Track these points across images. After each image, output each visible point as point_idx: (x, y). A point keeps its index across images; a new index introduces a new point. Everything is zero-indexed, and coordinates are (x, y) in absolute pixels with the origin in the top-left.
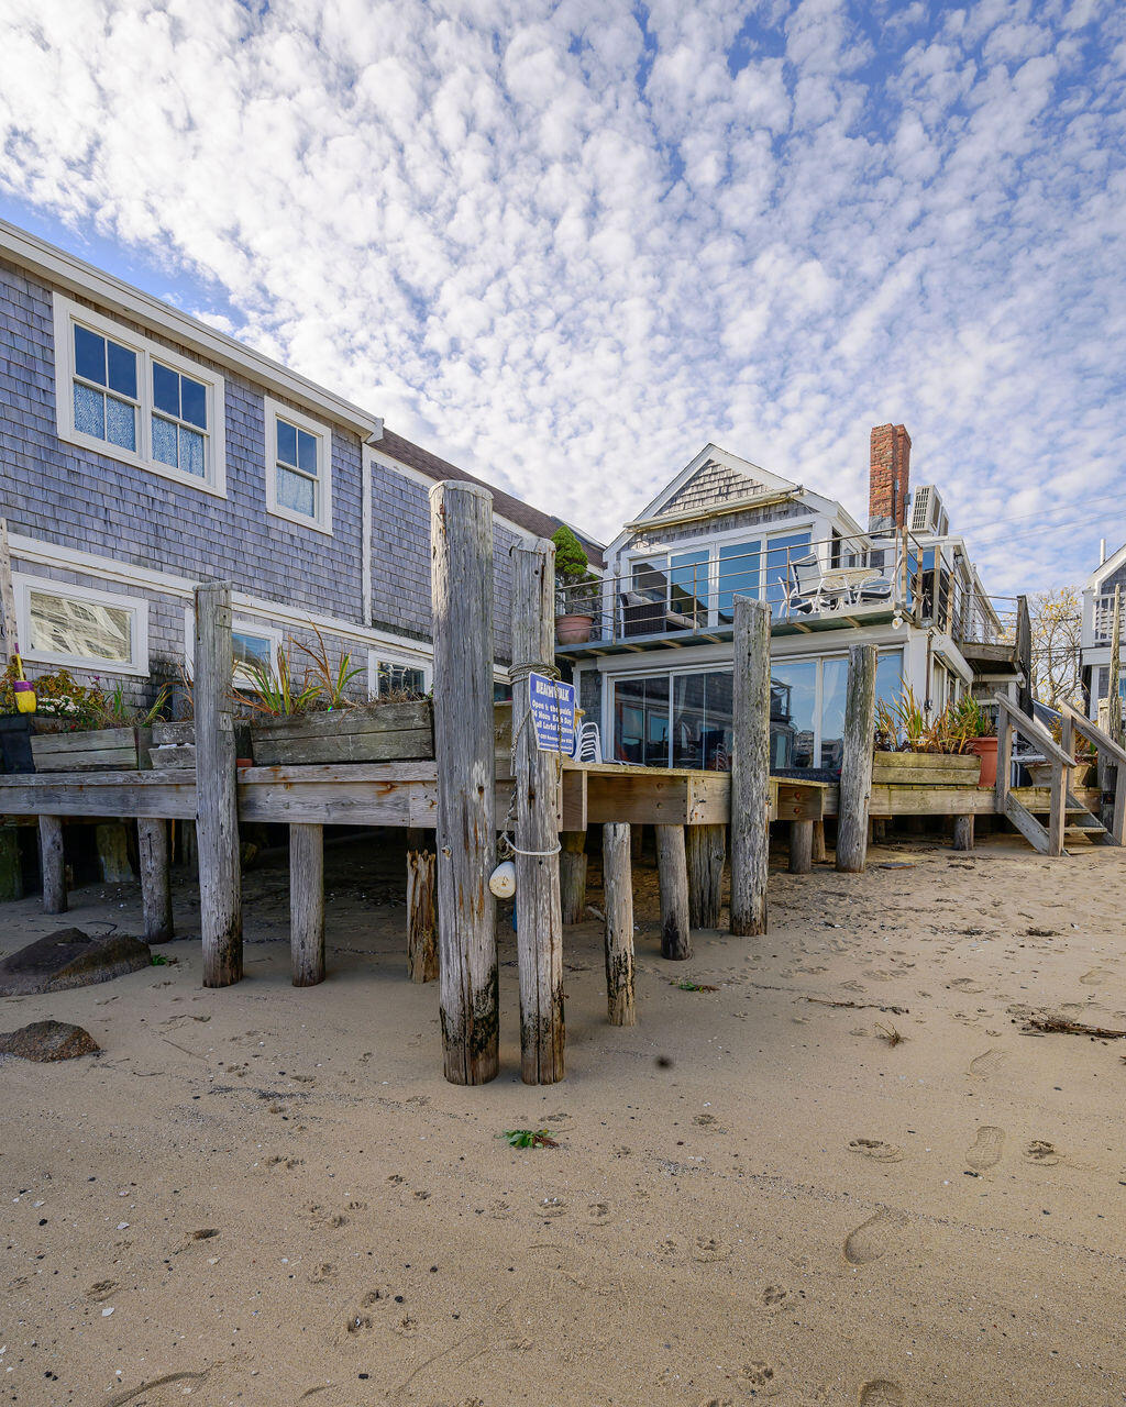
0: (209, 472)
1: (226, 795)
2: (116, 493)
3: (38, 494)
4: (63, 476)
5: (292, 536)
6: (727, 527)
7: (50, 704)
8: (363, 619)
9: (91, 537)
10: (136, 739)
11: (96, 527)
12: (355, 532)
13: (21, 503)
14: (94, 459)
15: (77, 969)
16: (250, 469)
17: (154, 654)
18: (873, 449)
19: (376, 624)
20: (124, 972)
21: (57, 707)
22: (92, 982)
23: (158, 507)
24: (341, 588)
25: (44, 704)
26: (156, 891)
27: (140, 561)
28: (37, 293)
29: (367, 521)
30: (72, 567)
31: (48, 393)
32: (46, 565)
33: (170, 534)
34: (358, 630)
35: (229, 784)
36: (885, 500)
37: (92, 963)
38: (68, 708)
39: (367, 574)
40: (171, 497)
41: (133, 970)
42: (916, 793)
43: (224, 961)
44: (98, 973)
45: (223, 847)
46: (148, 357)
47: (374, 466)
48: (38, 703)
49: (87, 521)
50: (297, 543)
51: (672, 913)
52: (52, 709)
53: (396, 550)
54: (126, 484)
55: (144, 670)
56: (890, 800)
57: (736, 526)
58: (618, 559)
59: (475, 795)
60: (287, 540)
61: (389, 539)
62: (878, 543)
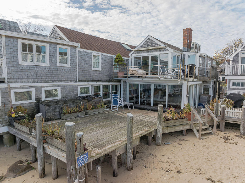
0: (46, 62)
1: (41, 149)
2: (29, 71)
3: (15, 75)
4: (20, 71)
5: (62, 69)
6: (152, 52)
7: (17, 115)
8: (77, 81)
9: (25, 80)
10: (29, 130)
11: (26, 78)
12: (75, 65)
13: (13, 77)
14: (25, 66)
15: (20, 173)
16: (54, 59)
17: (36, 97)
18: (183, 34)
19: (80, 81)
20: (28, 172)
21: (19, 115)
22: (22, 175)
23: (37, 71)
24: (72, 76)
25: (16, 115)
26: (34, 155)
27: (34, 82)
28: (15, 40)
29: (77, 62)
30: (21, 86)
31: (17, 57)
32: (17, 87)
33: (39, 75)
34: (76, 83)
35: (42, 147)
36: (186, 44)
37: (22, 171)
38: (20, 115)
39: (77, 72)
40: (39, 68)
41: (29, 171)
42: (173, 128)
43: (42, 174)
44: (23, 173)
45: (41, 157)
46: (35, 45)
47: (79, 51)
48: (15, 115)
49: (24, 77)
50: (63, 70)
51: (114, 170)
52: (18, 116)
53: (84, 66)
54: (31, 69)
55: (35, 101)
56: (168, 130)
57: (154, 52)
58: (132, 56)
59: (72, 171)
60: (61, 70)
61: (82, 64)
62: (184, 53)
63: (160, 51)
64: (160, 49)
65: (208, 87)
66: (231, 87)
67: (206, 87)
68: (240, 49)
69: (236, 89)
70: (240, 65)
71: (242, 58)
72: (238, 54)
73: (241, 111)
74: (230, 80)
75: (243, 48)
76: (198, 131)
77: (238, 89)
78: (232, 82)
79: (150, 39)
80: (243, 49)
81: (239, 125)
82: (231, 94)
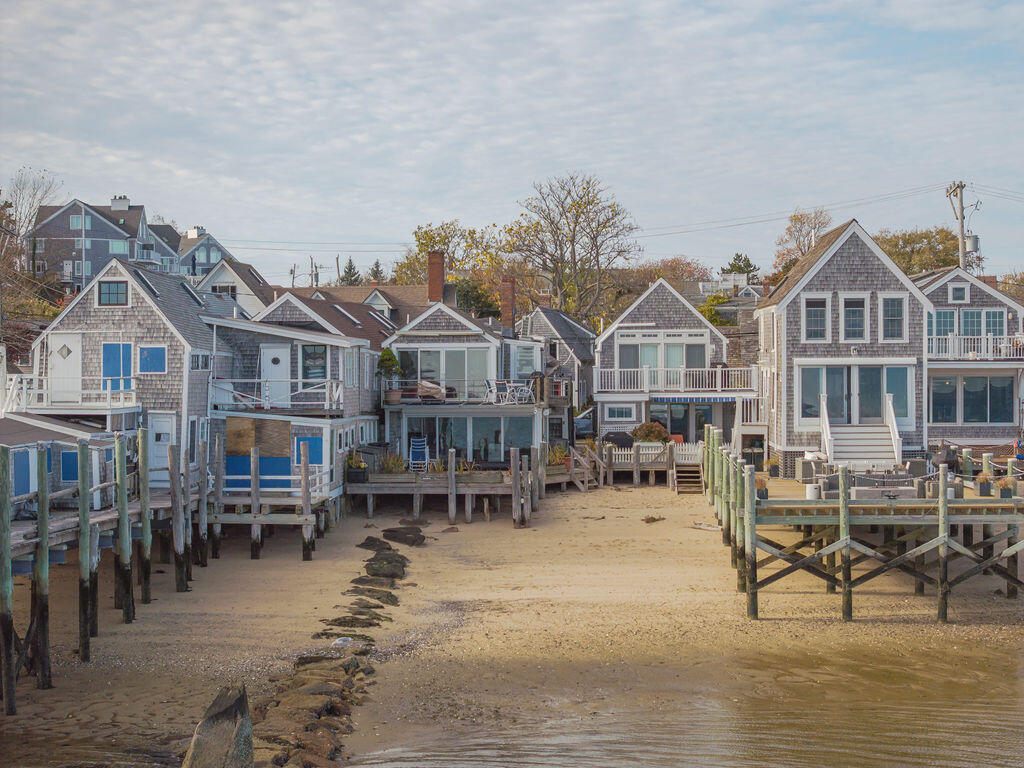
6: (448, 341)
36: (509, 320)
42: (553, 477)
58: (390, 347)
62: (508, 341)
63: (468, 341)
64: (468, 336)
65: (559, 422)
66: (606, 419)
67: (555, 422)
68: (616, 326)
69: (616, 422)
70: (616, 369)
71: (622, 347)
72: (612, 336)
73: (632, 452)
74: (603, 403)
75: (622, 322)
76: (583, 482)
77: (621, 422)
78: (607, 406)
79: (442, 312)
80: (622, 325)
81: (632, 473)
82: (609, 433)
